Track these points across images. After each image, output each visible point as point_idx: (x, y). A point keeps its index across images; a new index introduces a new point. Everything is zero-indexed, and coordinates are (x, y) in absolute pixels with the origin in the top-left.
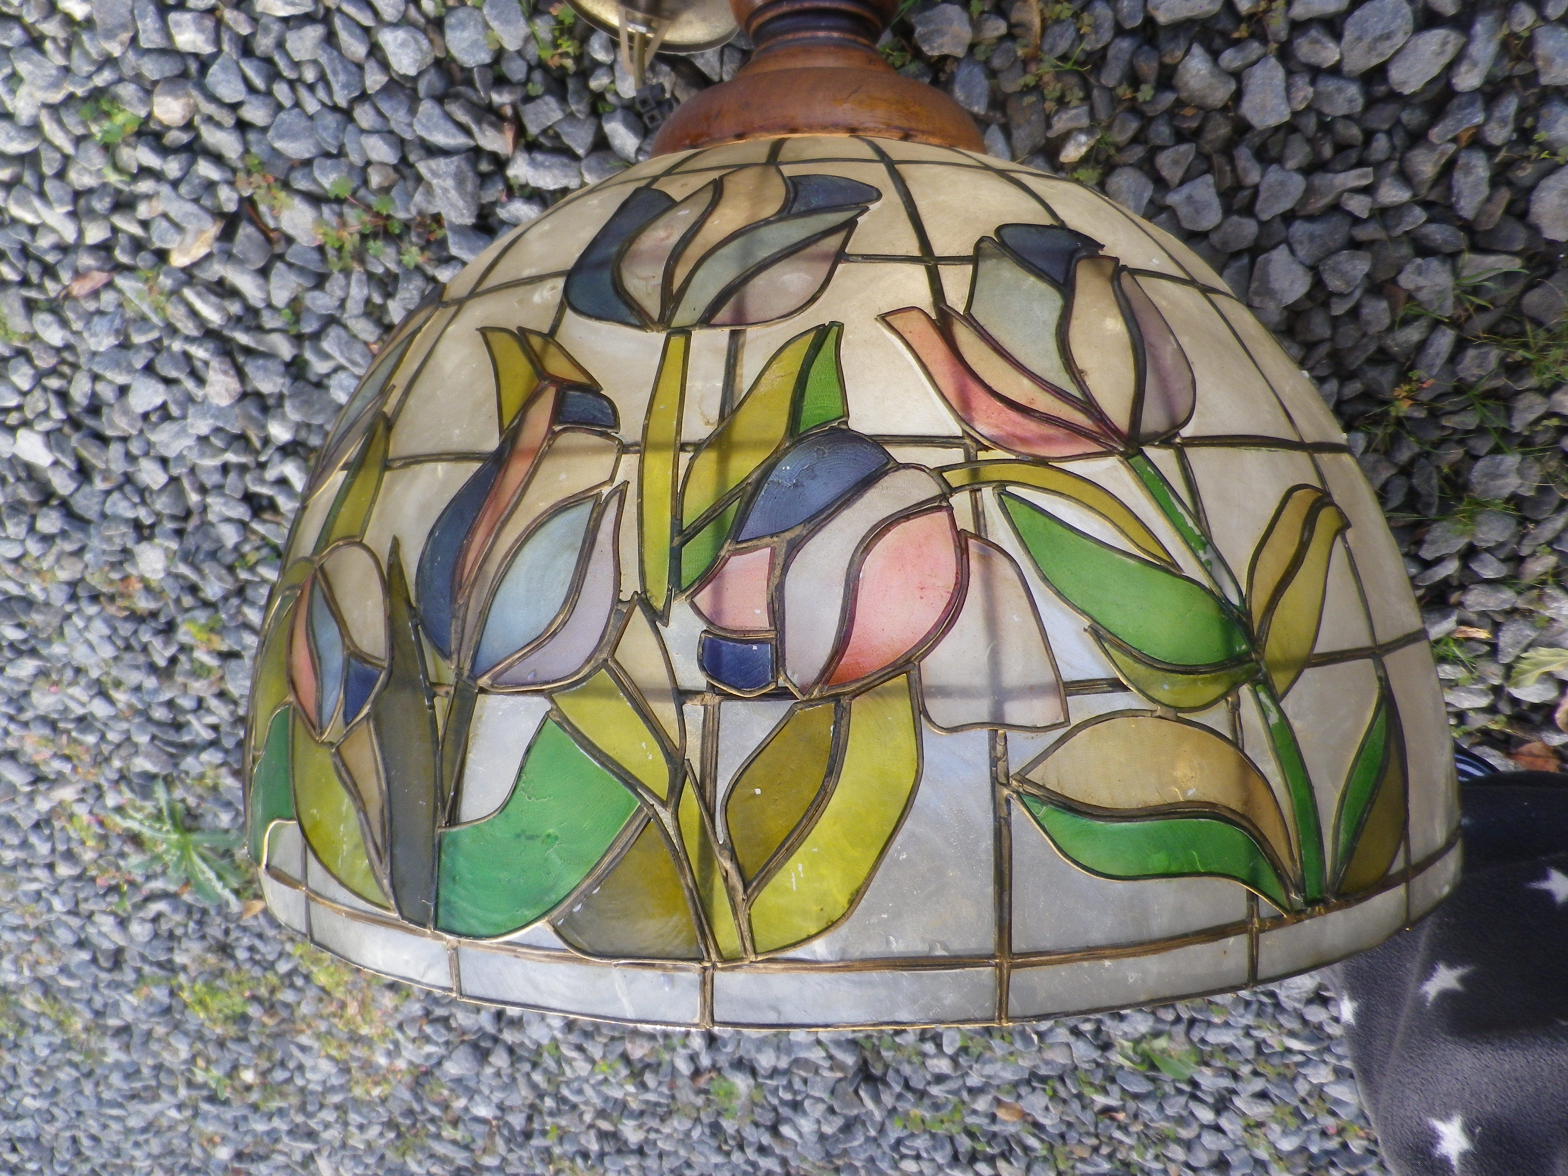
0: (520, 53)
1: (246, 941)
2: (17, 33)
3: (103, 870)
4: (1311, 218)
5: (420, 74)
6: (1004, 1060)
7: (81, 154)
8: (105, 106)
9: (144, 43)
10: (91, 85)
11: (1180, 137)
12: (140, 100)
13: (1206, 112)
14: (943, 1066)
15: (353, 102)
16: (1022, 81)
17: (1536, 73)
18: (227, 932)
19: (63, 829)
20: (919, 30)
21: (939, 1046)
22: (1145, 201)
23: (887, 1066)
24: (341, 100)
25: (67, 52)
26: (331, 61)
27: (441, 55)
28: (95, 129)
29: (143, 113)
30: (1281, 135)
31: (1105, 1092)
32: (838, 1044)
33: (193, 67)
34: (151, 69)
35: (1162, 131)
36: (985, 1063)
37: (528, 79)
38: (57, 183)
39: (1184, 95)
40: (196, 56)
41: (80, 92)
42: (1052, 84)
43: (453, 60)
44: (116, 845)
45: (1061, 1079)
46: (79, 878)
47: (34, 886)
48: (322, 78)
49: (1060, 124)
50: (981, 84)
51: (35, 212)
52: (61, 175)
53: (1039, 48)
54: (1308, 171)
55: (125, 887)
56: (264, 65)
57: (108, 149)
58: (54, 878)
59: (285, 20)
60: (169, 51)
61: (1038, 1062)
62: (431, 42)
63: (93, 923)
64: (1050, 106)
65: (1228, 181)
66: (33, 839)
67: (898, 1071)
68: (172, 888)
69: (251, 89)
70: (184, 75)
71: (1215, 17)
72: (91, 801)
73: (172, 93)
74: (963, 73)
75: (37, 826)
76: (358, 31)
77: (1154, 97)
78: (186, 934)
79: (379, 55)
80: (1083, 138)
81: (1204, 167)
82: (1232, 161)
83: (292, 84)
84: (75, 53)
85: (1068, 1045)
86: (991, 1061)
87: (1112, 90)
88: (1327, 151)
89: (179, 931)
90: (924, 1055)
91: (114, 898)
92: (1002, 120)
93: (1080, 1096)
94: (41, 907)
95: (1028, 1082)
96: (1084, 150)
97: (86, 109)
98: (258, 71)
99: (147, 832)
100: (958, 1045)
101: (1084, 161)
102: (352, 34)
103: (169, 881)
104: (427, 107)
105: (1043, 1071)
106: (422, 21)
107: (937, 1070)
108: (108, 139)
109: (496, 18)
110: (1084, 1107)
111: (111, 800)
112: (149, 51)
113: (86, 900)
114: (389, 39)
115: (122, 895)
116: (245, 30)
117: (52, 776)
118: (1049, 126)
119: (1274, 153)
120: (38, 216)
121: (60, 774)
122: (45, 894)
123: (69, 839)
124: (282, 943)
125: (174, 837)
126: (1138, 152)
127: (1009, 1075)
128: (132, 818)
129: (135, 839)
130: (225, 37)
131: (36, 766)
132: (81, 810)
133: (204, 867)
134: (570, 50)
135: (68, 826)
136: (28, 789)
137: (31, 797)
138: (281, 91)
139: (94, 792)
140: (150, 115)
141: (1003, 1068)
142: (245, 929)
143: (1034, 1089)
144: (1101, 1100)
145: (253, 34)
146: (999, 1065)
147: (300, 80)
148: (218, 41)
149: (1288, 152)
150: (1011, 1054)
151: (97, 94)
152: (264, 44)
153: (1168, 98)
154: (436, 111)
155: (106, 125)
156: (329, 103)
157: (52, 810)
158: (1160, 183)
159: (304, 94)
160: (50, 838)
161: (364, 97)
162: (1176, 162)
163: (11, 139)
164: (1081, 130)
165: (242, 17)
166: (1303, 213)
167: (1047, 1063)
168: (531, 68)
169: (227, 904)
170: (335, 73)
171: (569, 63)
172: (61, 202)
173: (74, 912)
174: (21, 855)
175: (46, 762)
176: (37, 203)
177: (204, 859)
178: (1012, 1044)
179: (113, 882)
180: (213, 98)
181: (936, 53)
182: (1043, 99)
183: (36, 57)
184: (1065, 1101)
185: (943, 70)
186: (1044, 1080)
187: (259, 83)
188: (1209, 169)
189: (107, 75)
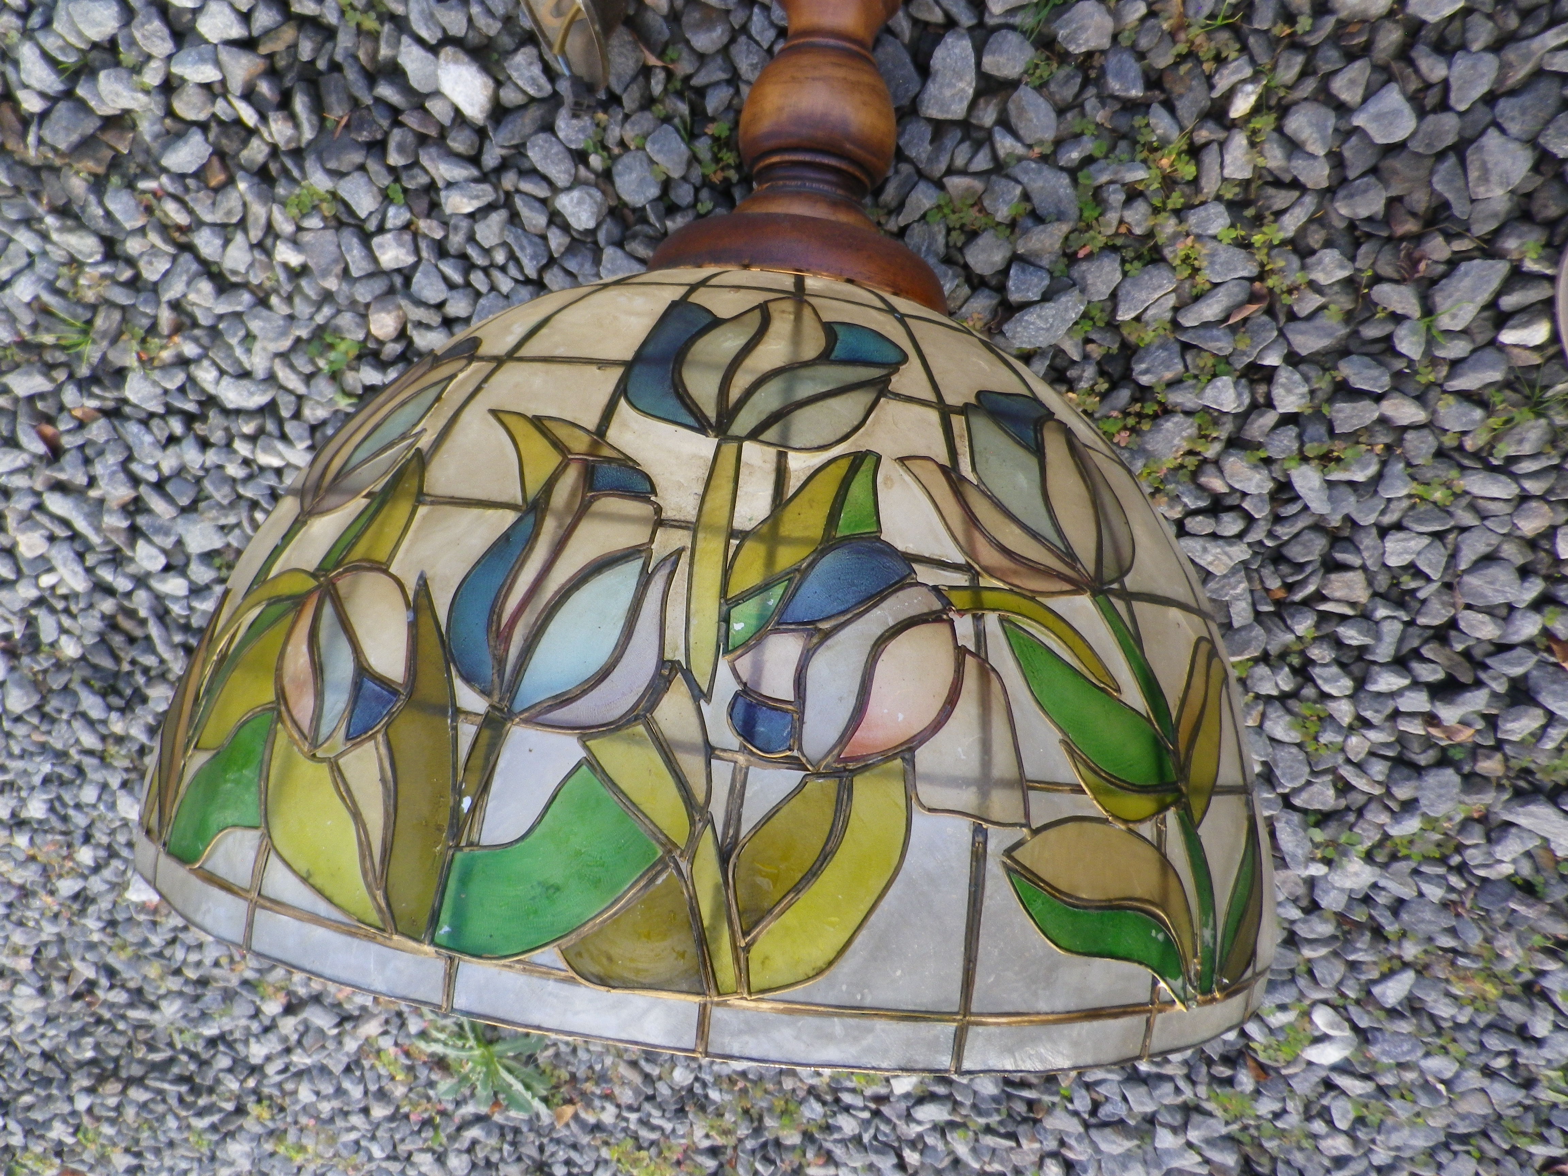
0: (684, 178)
1: (562, 1155)
2: (246, 298)
3: (415, 1105)
4: (1512, 93)
5: (599, 225)
6: (1412, 1124)
7: (313, 389)
8: (329, 339)
9: (355, 273)
10: (313, 325)
11: (1351, 56)
12: (358, 325)
13: (1372, 25)
14: (1340, 1145)
15: (541, 270)
16: (1174, 51)
18: (541, 1149)
19: (372, 1067)
20: (1062, 34)
21: (1330, 1123)
22: (1330, 131)
23: (1274, 1160)
24: (531, 272)
25: (289, 299)
26: (517, 238)
27: (613, 203)
28: (321, 363)
29: (361, 336)
30: (1457, 24)
31: (1545, 1140)
32: (1210, 1142)
33: (398, 281)
34: (363, 293)
35: (1329, 59)
36: (1389, 1132)
37: (696, 200)
38: (295, 423)
39: (1343, 14)
40: (399, 271)
41: (304, 333)
42: (1206, 46)
43: (625, 205)
44: (423, 1074)
45: (1485, 1134)
46: (392, 1118)
47: (353, 1136)
48: (512, 256)
49: (1223, 83)
50: (1134, 68)
51: (280, 455)
52: (297, 415)
53: (1184, 15)
54: (1497, 47)
55: (438, 1119)
56: (460, 262)
57: (335, 377)
58: (370, 1123)
59: (471, 216)
60: (377, 272)
61: (1452, 1119)
62: (604, 193)
63: (413, 1164)
64: (1208, 67)
65: (1414, 85)
66: (347, 1085)
67: (1288, 1163)
68: (483, 1110)
69: (451, 286)
70: (391, 291)
72: (394, 1032)
73: (384, 309)
74: (1112, 62)
75: (348, 1069)
76: (537, 205)
77: (1313, 25)
78: (502, 1159)
79: (558, 220)
80: (1249, 88)
81: (1384, 77)
82: (1411, 63)
83: (485, 270)
84: (297, 300)
85: (1483, 1090)
86: (1397, 1128)
87: (1266, 32)
88: (1513, 22)
89: (495, 1158)
90: (1315, 1137)
91: (428, 1133)
92: (1162, 97)
93: (1513, 1152)
94: (362, 1157)
95: (1446, 1146)
96: (1253, 99)
97: (313, 349)
98: (455, 268)
99: (451, 1053)
100: (1352, 1115)
101: (1257, 110)
102: (531, 209)
103: (478, 1103)
104: (609, 253)
105: (1462, 1129)
106: (592, 177)
107: (1335, 1153)
108: (335, 367)
109: (659, 151)
110: (1522, 1166)
111: (414, 1026)
112: (360, 278)
113: (403, 1140)
114: (565, 203)
115: (436, 1128)
116: (438, 235)
117: (356, 1013)
118: (1212, 87)
119: (1454, 42)
120: (282, 457)
121: (363, 1008)
122: (363, 1143)
123: (379, 1077)
124: (597, 1149)
125: (477, 1052)
126: (1310, 86)
127: (1421, 1142)
128: (436, 1041)
129: (441, 1063)
130: (423, 245)
131: (339, 1005)
132: (386, 1043)
133: (509, 1078)
134: (731, 162)
135: (378, 1064)
136: (335, 1031)
137: (339, 1040)
138: (478, 280)
139: (396, 1021)
140: (368, 334)
141: (1413, 1136)
142: (558, 1142)
143: (1455, 1153)
144: (1540, 1151)
145: (446, 237)
146: (1406, 1132)
147: (492, 265)
148: (417, 251)
149: (1470, 35)
150: (1418, 1115)
151: (319, 331)
152: (456, 241)
153: (1329, 24)
154: (619, 253)
155: (332, 355)
156: (520, 278)
157: (360, 1048)
158: (1342, 109)
159: (497, 275)
160: (362, 1079)
161: (551, 261)
162: (1352, 82)
163: (252, 394)
164: (1244, 81)
165: (434, 223)
166: (1503, 89)
167: (1463, 1117)
168: (697, 190)
169: (538, 1116)
170: (522, 248)
171: (733, 175)
172: (301, 439)
173: (392, 1157)
174: (336, 1104)
175: (349, 999)
176: (280, 446)
177: (510, 1070)
178: (1415, 1102)
179: (426, 1116)
180: (419, 303)
181: (1083, 49)
182: (1199, 62)
183: (265, 313)
184: (1497, 1162)
185: (1092, 67)
186: (1464, 1139)
187: (457, 278)
188: (1391, 78)
189: (327, 311)
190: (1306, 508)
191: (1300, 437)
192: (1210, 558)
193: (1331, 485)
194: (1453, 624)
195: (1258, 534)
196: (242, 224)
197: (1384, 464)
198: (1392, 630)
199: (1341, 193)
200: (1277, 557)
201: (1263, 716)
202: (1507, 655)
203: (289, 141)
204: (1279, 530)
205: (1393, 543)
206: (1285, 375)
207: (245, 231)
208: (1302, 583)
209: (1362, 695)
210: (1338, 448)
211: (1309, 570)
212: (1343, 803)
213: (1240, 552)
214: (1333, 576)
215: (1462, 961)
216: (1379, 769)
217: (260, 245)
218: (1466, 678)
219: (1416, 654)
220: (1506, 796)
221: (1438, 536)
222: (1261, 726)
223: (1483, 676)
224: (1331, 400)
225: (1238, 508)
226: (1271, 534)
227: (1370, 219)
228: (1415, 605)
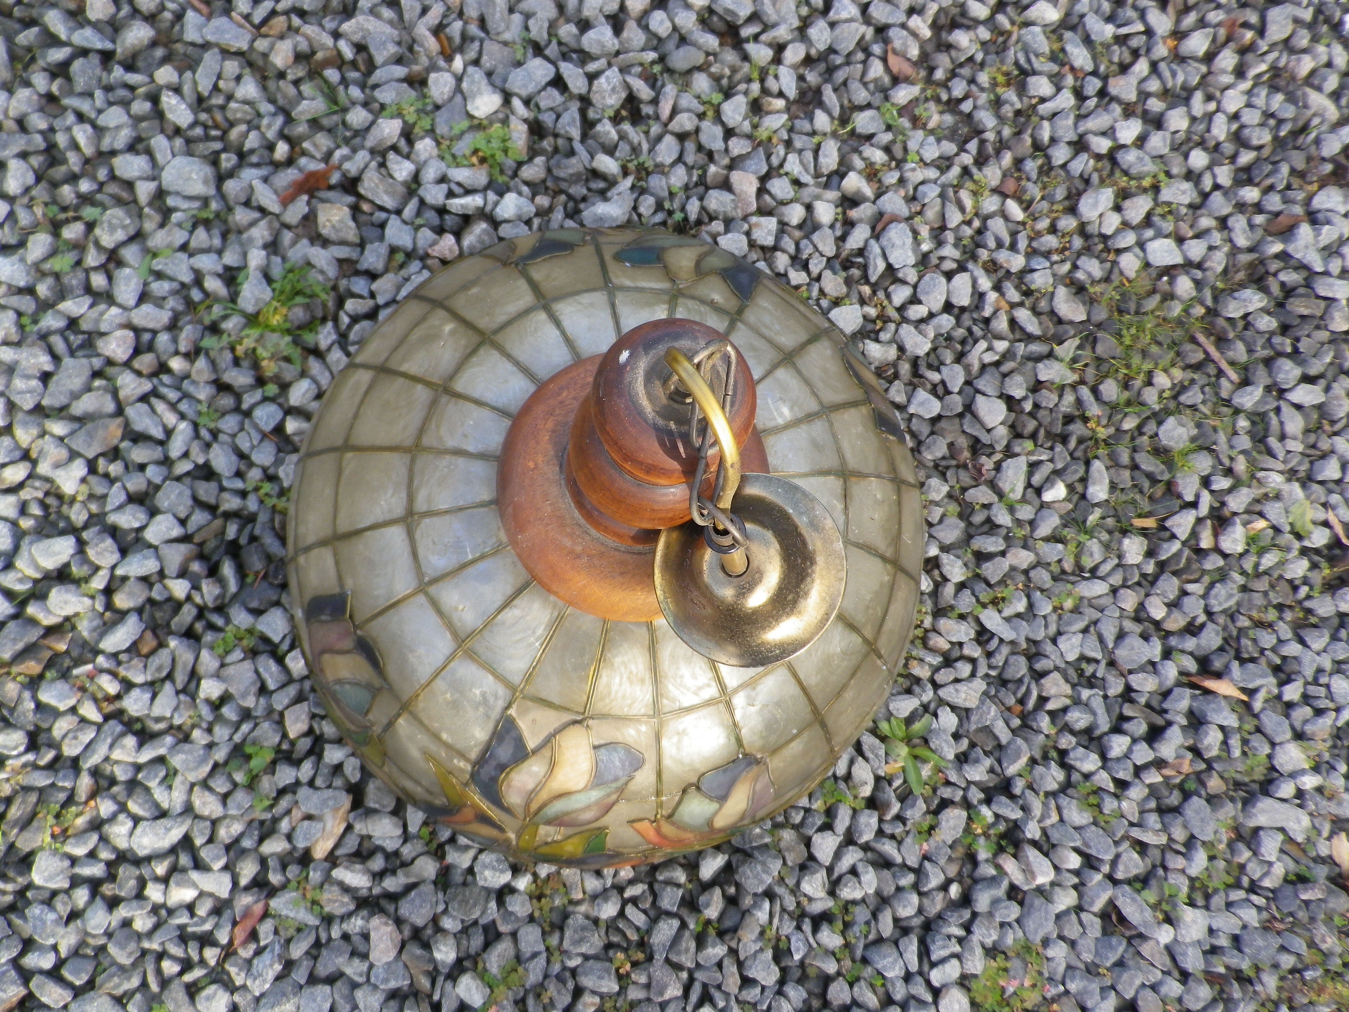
2: (168, 740)
4: (977, 377)
7: (230, 807)
8: (248, 751)
9: (270, 687)
10: (231, 745)
11: (890, 381)
12: (275, 731)
13: (895, 365)
17: (1008, 272)
25: (210, 729)
28: (239, 777)
29: (277, 741)
30: (933, 354)
34: (279, 702)
38: (209, 847)
39: (877, 363)
41: (222, 756)
51: (195, 886)
52: (212, 839)
54: (958, 360)
57: (251, 785)
60: (289, 682)
65: (929, 386)
70: (301, 695)
71: (863, 326)
73: (298, 710)
81: (912, 386)
82: (921, 376)
84: (217, 727)
88: (958, 347)
97: (231, 767)
108: (252, 776)
112: (275, 690)
119: (936, 362)
120: (197, 888)
140: (284, 737)
149: (942, 358)
151: (237, 749)
155: (250, 766)
162: (898, 391)
166: (972, 377)
172: (217, 860)
176: (195, 875)
183: (186, 747)
188: (915, 387)
189: (245, 728)
190: (1001, 640)
191: (973, 594)
192: (963, 696)
193: (1008, 620)
194: (1129, 689)
195: (983, 669)
196: (170, 677)
197: (1028, 597)
198: (1098, 704)
199: (923, 449)
200: (1003, 682)
201: (1059, 809)
202: (1171, 697)
203: (216, 598)
204: (994, 661)
205: (1063, 643)
206: (946, 559)
207: (173, 682)
208: (1028, 692)
209: (1109, 764)
210: (1000, 592)
211: (1026, 680)
212: (1149, 861)
213: (979, 685)
214: (1043, 681)
215: (1309, 975)
216: (1153, 820)
217: (184, 691)
218: (1160, 721)
219: (1123, 718)
220: (1240, 805)
221: (1085, 631)
222: (1062, 820)
223: (1168, 716)
224: (978, 566)
225: (962, 658)
226: (990, 667)
227: (944, 458)
228: (1099, 683)
